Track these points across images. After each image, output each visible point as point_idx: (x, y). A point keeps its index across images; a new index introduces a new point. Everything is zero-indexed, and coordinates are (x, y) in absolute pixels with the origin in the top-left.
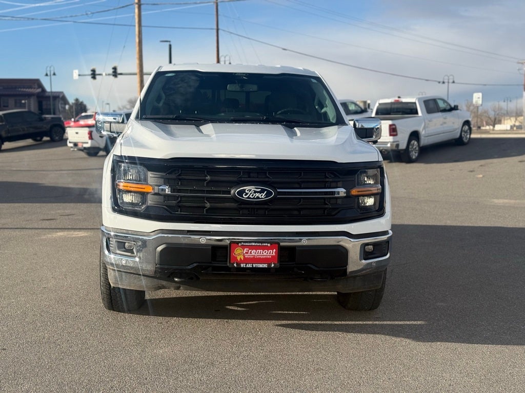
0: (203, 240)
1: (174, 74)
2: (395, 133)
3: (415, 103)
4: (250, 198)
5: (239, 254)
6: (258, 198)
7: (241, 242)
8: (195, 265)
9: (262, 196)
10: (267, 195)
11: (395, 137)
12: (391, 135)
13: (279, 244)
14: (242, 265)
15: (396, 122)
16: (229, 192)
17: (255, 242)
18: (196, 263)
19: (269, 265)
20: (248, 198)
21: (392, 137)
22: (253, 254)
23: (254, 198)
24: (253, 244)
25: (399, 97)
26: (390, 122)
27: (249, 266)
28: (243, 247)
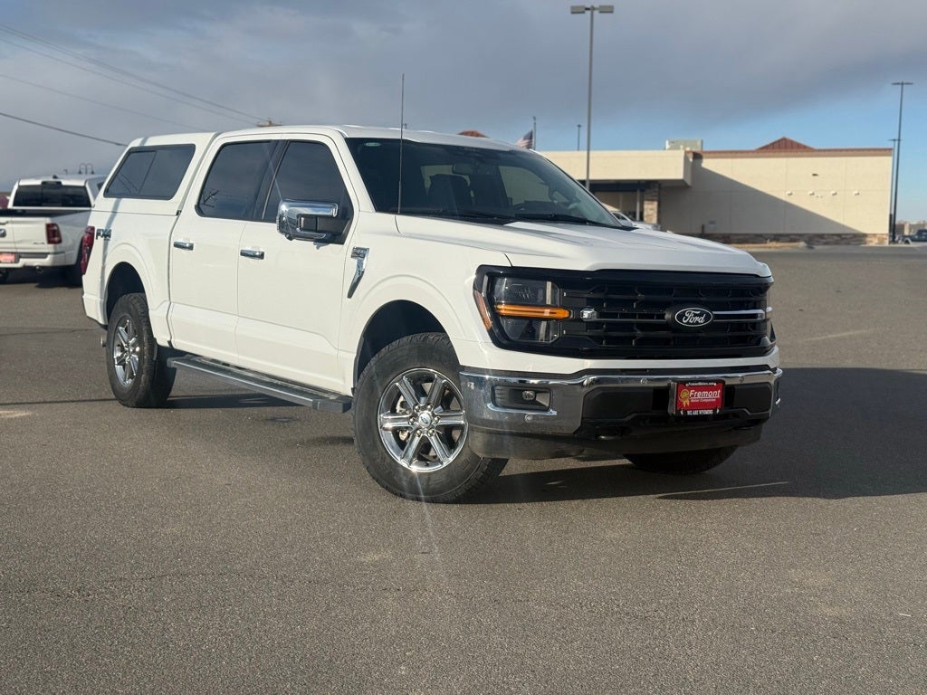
0: (643, 381)
1: (378, 144)
2: (56, 239)
3: (84, 188)
4: (690, 324)
5: (685, 398)
6: (697, 323)
7: (687, 382)
8: (634, 415)
9: (701, 320)
10: (706, 319)
11: (58, 246)
12: (49, 242)
13: (724, 382)
14: (689, 413)
15: (57, 220)
16: (662, 316)
17: (702, 381)
18: (633, 412)
19: (715, 411)
20: (688, 323)
21: (51, 246)
22: (699, 397)
23: (693, 324)
24: (700, 384)
25: (55, 177)
26: (48, 220)
27: (695, 413)
28: (690, 388)
